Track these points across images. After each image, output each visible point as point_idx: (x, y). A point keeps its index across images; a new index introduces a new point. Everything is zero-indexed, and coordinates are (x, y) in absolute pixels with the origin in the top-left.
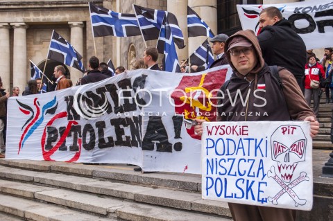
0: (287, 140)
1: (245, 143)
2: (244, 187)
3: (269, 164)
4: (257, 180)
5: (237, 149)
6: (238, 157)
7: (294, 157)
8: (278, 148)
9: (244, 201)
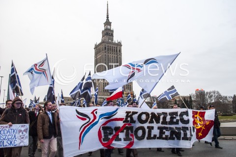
0: (23, 129)
1: (10, 130)
2: (10, 143)
3: (17, 135)
4: (13, 140)
5: (7, 132)
6: (7, 135)
7: (24, 133)
8: (20, 131)
9: (9, 146)
